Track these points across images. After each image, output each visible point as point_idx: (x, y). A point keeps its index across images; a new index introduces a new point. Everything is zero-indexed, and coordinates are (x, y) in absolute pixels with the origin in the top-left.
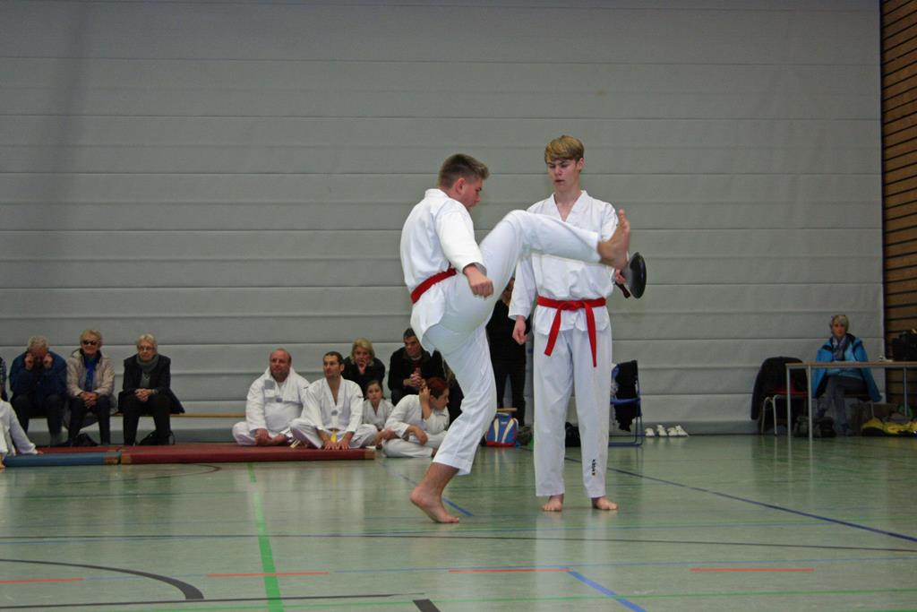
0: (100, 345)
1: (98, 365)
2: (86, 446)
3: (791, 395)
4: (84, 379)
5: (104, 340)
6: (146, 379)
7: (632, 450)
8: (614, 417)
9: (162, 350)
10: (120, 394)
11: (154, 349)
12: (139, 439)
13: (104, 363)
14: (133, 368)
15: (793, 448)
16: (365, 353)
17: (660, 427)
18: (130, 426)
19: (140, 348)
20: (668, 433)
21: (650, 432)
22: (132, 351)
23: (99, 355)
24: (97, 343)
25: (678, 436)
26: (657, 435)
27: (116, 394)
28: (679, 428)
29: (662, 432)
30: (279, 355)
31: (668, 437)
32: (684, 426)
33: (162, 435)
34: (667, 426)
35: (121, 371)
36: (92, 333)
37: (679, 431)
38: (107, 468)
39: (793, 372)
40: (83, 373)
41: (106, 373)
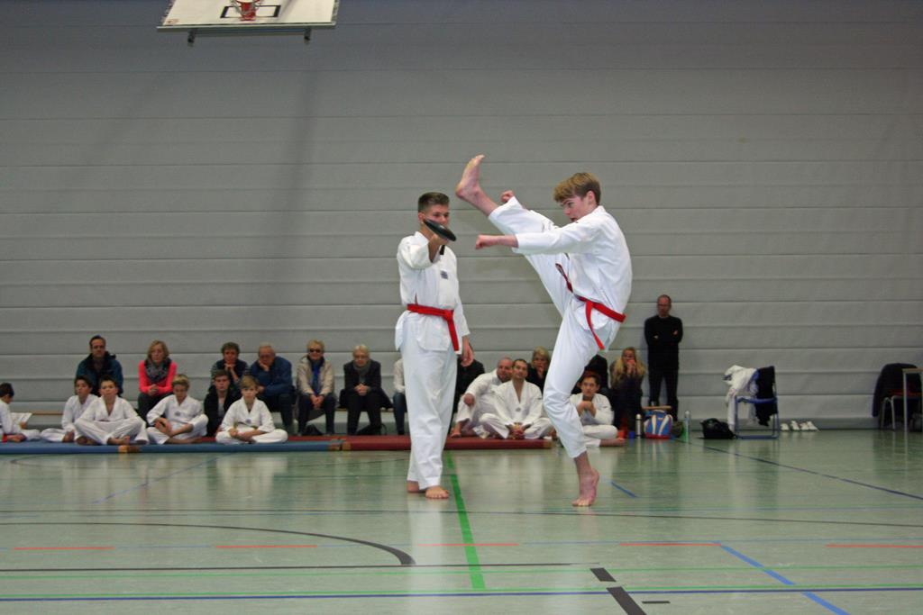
0: (323, 352)
1: (322, 368)
2: (313, 435)
3: (908, 395)
4: (311, 381)
5: (326, 348)
7: (770, 442)
8: (755, 413)
9: (374, 357)
10: (343, 392)
11: (366, 356)
12: (359, 429)
13: (326, 366)
14: (351, 372)
15: (909, 442)
16: (542, 360)
17: (794, 422)
18: (353, 419)
19: (356, 356)
20: (800, 427)
21: (785, 427)
22: (349, 358)
23: (322, 361)
24: (321, 351)
25: (809, 431)
26: (791, 430)
27: (337, 393)
28: (810, 423)
29: (795, 427)
30: (505, 362)
31: (800, 431)
32: (814, 422)
33: (375, 427)
34: (800, 422)
35: (342, 374)
36: (316, 342)
37: (810, 426)
38: (331, 454)
39: (909, 376)
40: (311, 375)
41: (329, 372)
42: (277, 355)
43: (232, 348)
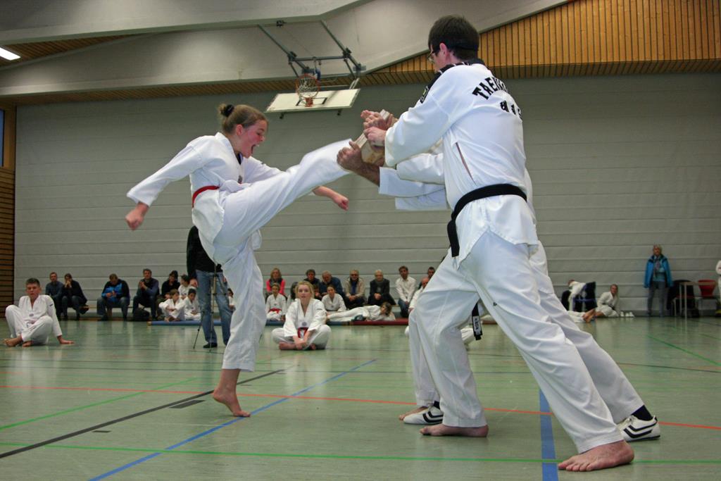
1: (358, 284)
5: (360, 272)
6: (379, 289)
9: (385, 277)
11: (381, 275)
13: (360, 283)
14: (374, 285)
17: (622, 313)
19: (376, 276)
22: (373, 278)
23: (358, 279)
24: (356, 275)
25: (629, 317)
28: (631, 313)
29: (622, 315)
31: (625, 317)
32: (633, 312)
34: (625, 312)
35: (369, 286)
36: (355, 271)
37: (631, 315)
39: (688, 287)
40: (352, 288)
41: (361, 287)
42: (333, 276)
43: (311, 273)
